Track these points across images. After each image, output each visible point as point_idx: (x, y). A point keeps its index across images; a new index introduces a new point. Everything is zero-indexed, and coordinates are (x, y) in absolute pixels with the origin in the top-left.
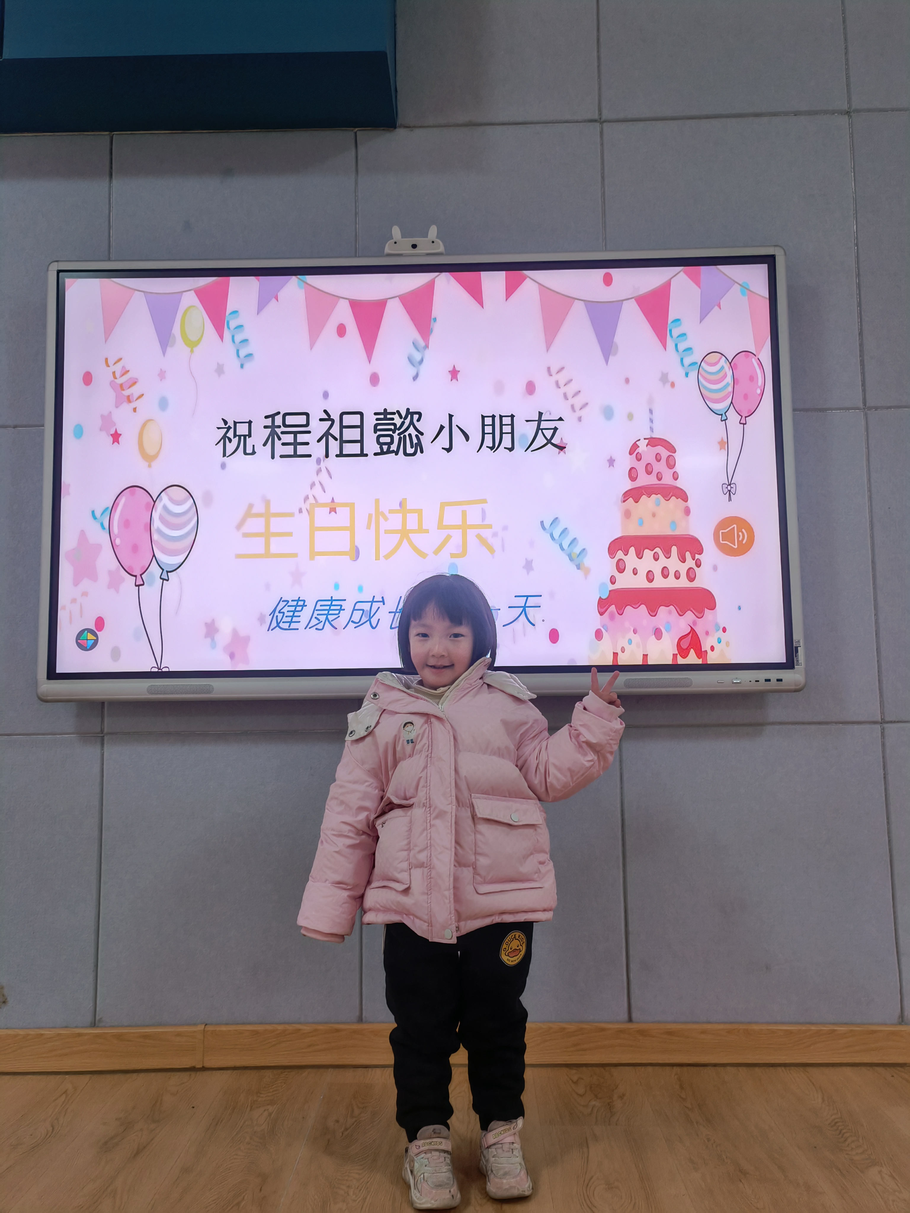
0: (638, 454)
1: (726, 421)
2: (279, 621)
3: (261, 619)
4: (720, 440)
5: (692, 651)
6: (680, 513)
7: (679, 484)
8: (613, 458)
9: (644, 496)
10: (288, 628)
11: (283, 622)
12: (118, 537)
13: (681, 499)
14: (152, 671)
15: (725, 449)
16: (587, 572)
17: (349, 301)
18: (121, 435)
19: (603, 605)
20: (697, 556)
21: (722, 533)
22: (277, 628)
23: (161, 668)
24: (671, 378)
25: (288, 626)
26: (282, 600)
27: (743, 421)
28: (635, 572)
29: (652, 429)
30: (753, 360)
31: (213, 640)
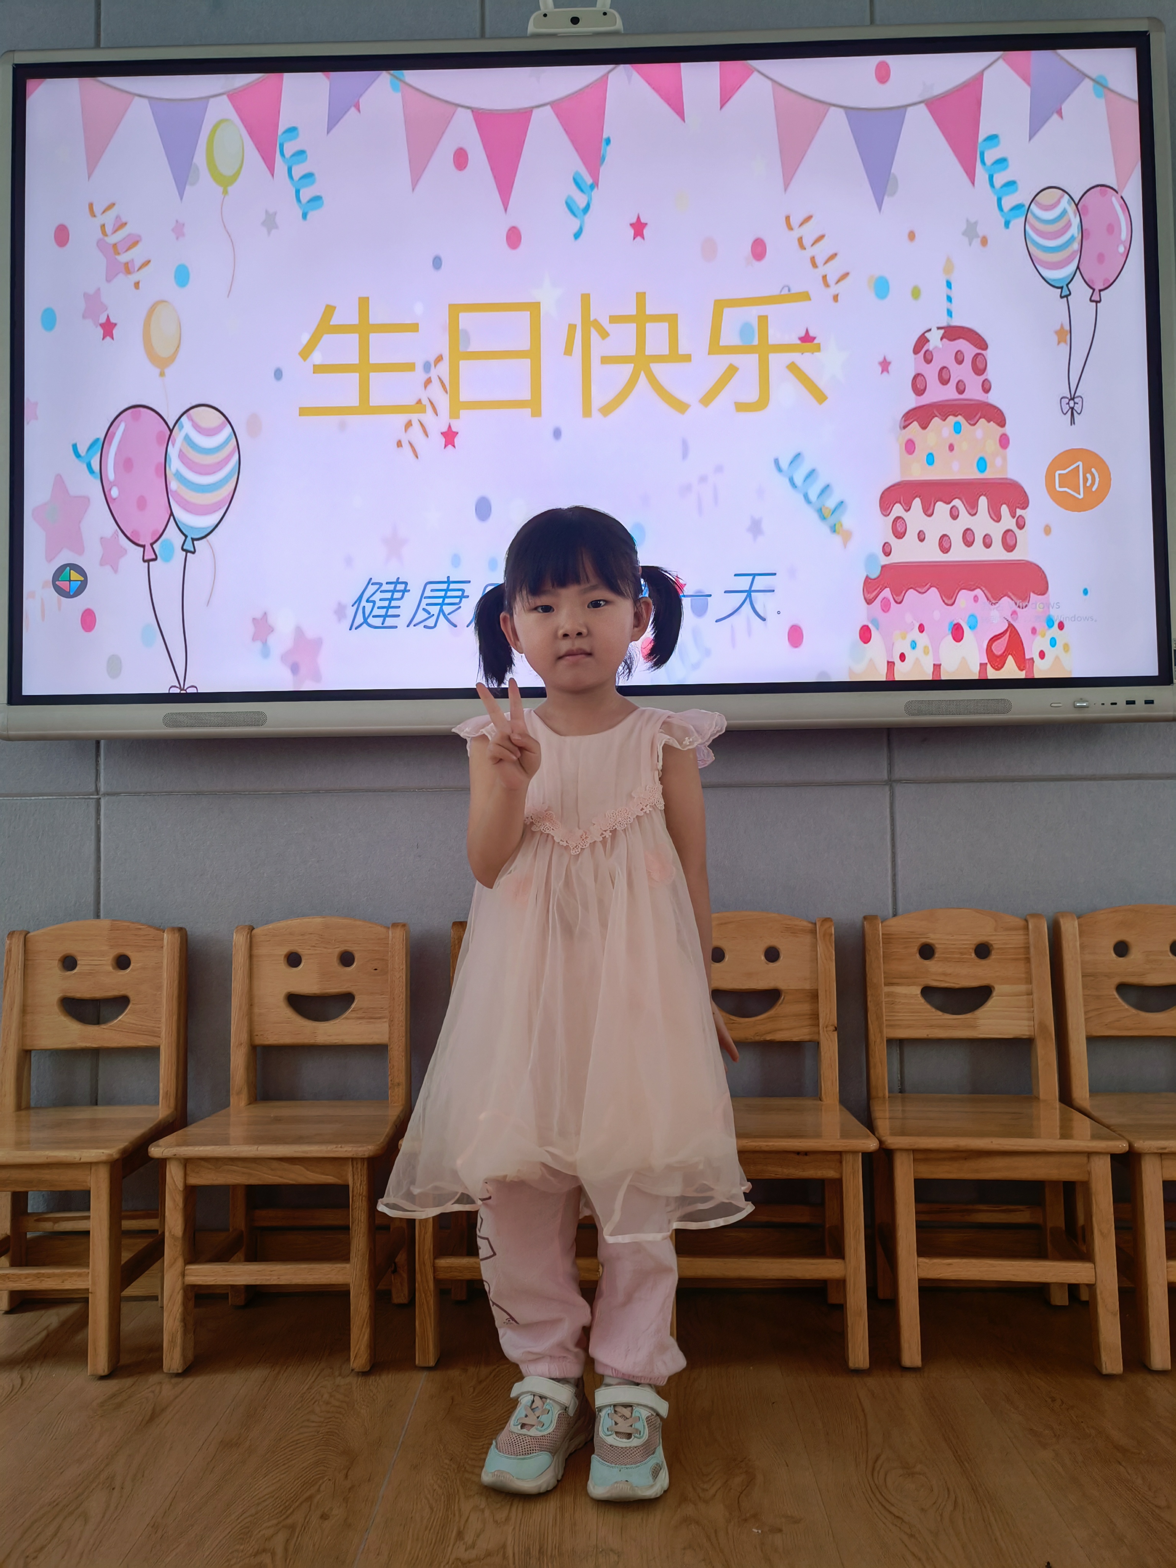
0: (927, 353)
1: (1069, 298)
2: (367, 615)
3: (340, 611)
4: (1058, 327)
5: (1010, 660)
6: (993, 445)
7: (993, 398)
8: (888, 359)
9: (936, 419)
10: (381, 625)
11: (373, 617)
12: (114, 485)
13: (994, 422)
14: (171, 692)
15: (1065, 342)
16: (847, 536)
17: (473, 111)
18: (115, 325)
19: (871, 588)
20: (1019, 512)
21: (1059, 474)
22: (365, 625)
23: (185, 688)
24: (981, 231)
25: (381, 623)
26: (372, 581)
27: (1096, 297)
28: (921, 537)
29: (950, 313)
30: (1114, 199)
31: (265, 643)
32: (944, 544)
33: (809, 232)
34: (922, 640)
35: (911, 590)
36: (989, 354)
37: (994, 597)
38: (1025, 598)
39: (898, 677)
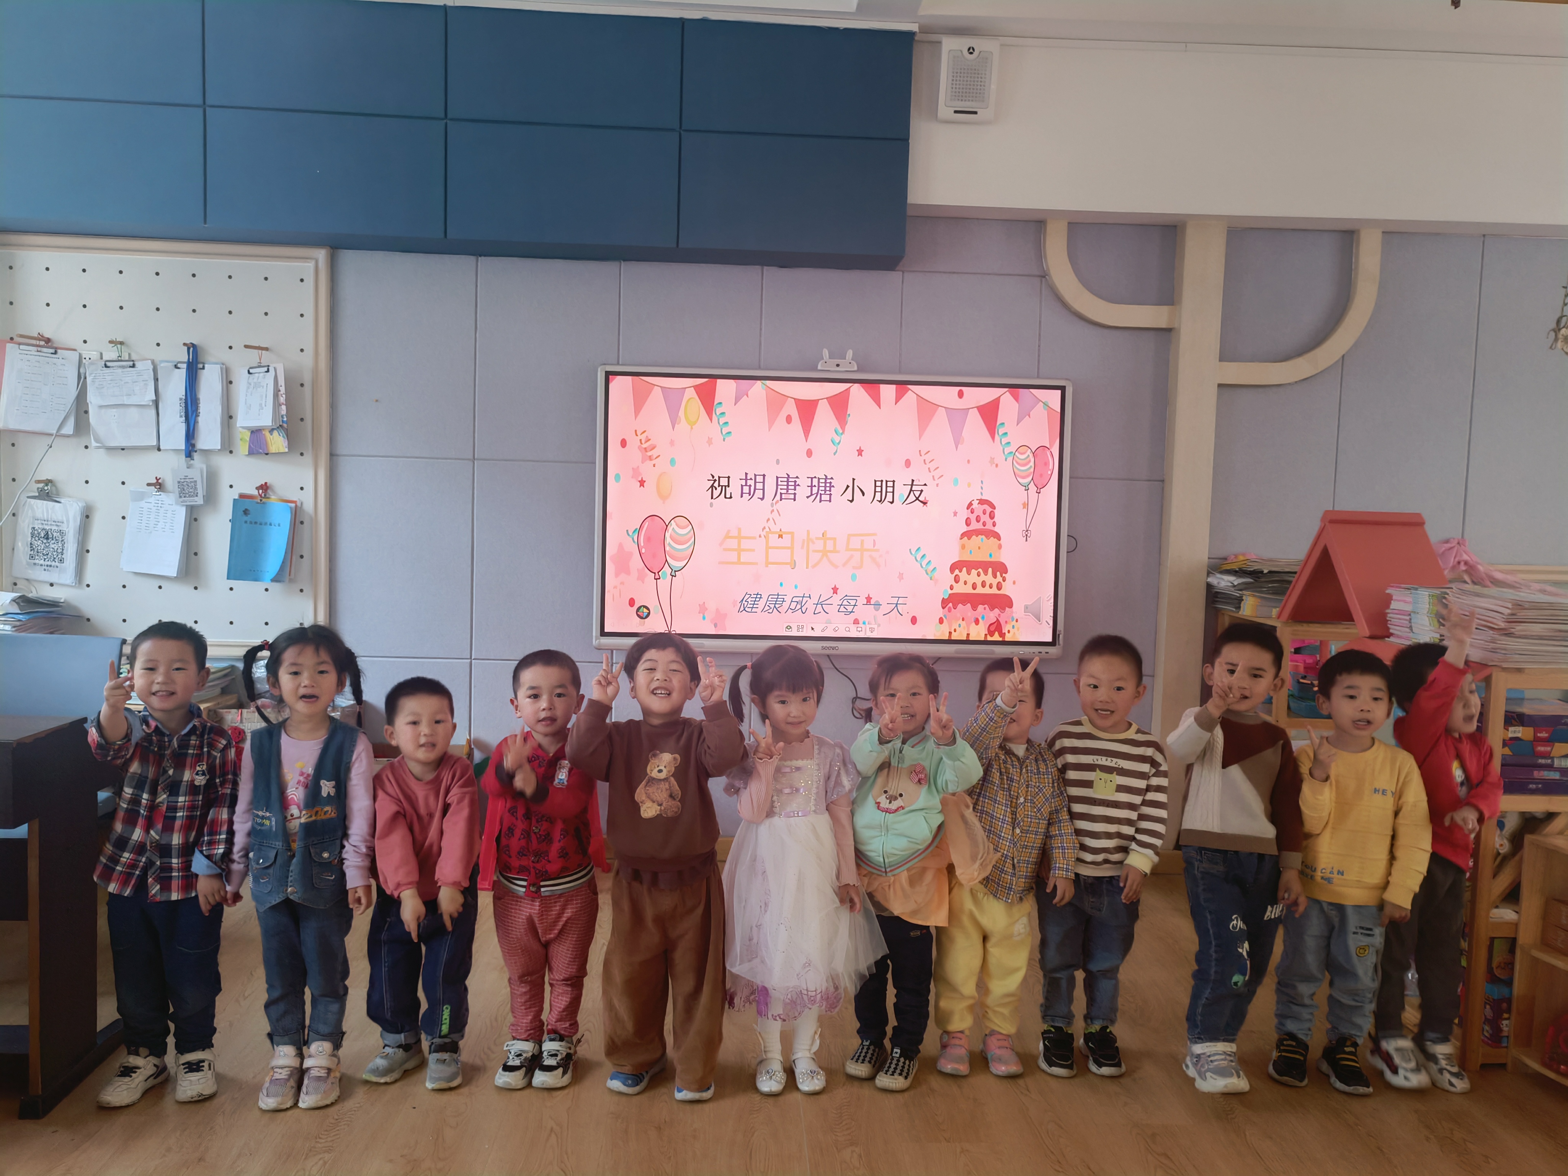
32: (974, 586)
33: (928, 458)
34: (963, 624)
35: (960, 605)
36: (996, 511)
37: (992, 609)
38: (1004, 609)
39: (953, 638)
